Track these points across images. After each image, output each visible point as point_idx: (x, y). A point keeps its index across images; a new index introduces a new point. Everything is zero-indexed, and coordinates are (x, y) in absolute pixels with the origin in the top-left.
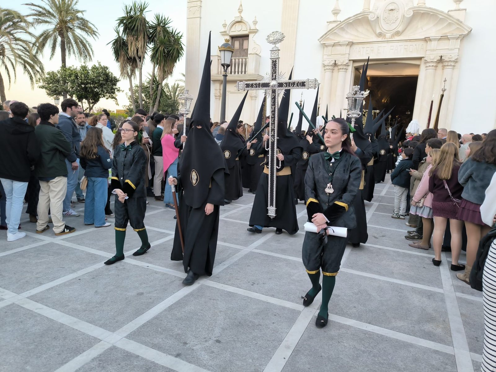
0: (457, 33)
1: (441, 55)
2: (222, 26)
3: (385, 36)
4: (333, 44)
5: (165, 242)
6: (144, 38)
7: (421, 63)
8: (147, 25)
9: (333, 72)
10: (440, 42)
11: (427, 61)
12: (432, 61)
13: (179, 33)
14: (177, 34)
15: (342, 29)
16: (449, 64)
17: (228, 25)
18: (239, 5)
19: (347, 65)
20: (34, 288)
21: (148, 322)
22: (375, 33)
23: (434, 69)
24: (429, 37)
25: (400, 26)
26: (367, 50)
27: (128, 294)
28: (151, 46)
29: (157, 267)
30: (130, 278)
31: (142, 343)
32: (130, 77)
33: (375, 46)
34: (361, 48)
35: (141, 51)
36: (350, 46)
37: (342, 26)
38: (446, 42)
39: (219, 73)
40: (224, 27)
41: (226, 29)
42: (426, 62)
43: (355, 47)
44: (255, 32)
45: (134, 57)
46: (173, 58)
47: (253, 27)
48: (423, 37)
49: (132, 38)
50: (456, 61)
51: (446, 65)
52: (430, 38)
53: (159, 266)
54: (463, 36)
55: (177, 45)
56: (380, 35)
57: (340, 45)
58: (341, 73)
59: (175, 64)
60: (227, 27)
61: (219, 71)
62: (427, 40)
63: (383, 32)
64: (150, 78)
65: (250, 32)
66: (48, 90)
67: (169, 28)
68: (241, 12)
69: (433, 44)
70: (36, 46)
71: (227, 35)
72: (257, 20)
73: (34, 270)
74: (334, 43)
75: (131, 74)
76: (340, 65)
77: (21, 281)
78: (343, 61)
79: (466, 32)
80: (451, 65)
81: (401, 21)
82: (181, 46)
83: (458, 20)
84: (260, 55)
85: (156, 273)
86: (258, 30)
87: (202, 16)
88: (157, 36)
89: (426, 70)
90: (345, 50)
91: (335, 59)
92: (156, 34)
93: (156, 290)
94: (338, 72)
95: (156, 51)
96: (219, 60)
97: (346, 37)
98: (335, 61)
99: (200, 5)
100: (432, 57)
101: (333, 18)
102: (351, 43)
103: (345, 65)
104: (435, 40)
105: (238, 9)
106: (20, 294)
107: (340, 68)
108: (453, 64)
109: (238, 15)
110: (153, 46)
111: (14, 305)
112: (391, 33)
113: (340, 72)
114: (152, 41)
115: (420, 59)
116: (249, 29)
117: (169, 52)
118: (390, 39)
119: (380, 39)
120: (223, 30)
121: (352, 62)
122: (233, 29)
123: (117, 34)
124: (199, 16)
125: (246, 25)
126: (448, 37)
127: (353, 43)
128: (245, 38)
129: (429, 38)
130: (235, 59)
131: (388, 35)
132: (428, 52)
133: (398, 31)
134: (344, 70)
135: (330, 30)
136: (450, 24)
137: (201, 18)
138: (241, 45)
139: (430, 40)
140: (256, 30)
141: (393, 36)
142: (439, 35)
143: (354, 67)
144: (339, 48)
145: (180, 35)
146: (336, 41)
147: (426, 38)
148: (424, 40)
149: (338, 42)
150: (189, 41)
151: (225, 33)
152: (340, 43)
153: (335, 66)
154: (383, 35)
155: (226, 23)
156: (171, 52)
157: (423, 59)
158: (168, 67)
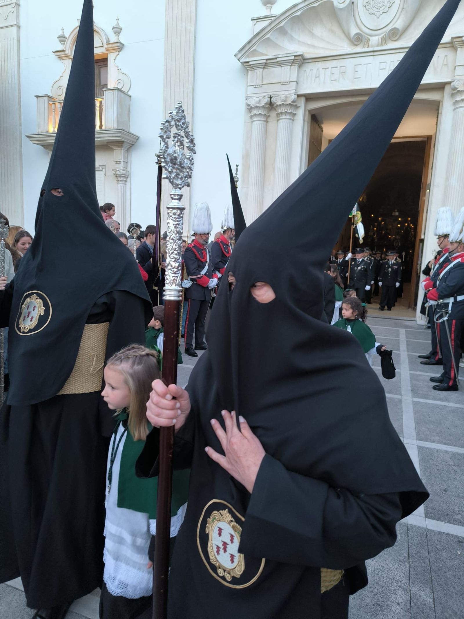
2: (58, 40)
3: (368, 41)
4: (265, 61)
7: (443, 97)
9: (267, 122)
11: (457, 88)
15: (282, 31)
17: (67, 35)
19: (294, 105)
22: (347, 35)
24: (462, 37)
25: (398, 19)
26: (333, 74)
33: (349, 63)
34: (321, 69)
36: (300, 67)
37: (282, 24)
40: (61, 41)
41: (65, 46)
42: (455, 92)
43: (311, 69)
44: (119, 47)
47: (113, 39)
48: (448, 39)
56: (358, 39)
57: (280, 64)
58: (284, 123)
60: (65, 42)
62: (455, 43)
63: (364, 33)
65: (109, 50)
71: (68, 57)
72: (121, 25)
74: (267, 60)
76: (280, 105)
78: (286, 97)
81: (401, 8)
84: (129, 93)
86: (123, 45)
87: (21, 24)
89: (454, 110)
90: (289, 73)
91: (270, 94)
94: (278, 120)
96: (51, 104)
97: (289, 46)
98: (271, 98)
99: (15, 2)
101: (263, 12)
102: (300, 58)
103: (290, 104)
107: (281, 113)
112: (379, 36)
113: (281, 121)
115: (441, 86)
116: (105, 42)
118: (378, 46)
119: (359, 49)
120: (60, 47)
121: (303, 100)
124: (15, 23)
125: (101, 36)
127: (304, 59)
128: (101, 64)
129: (460, 39)
132: (459, 71)
133: (395, 28)
134: (288, 117)
135: (258, 34)
137: (19, 27)
139: (463, 43)
140: (118, 44)
141: (384, 40)
143: (309, 111)
144: (277, 70)
146: (269, 55)
147: (454, 40)
148: (448, 45)
149: (274, 57)
151: (62, 53)
152: (278, 60)
153: (271, 110)
154: (364, 40)
155: (65, 35)
157: (447, 88)
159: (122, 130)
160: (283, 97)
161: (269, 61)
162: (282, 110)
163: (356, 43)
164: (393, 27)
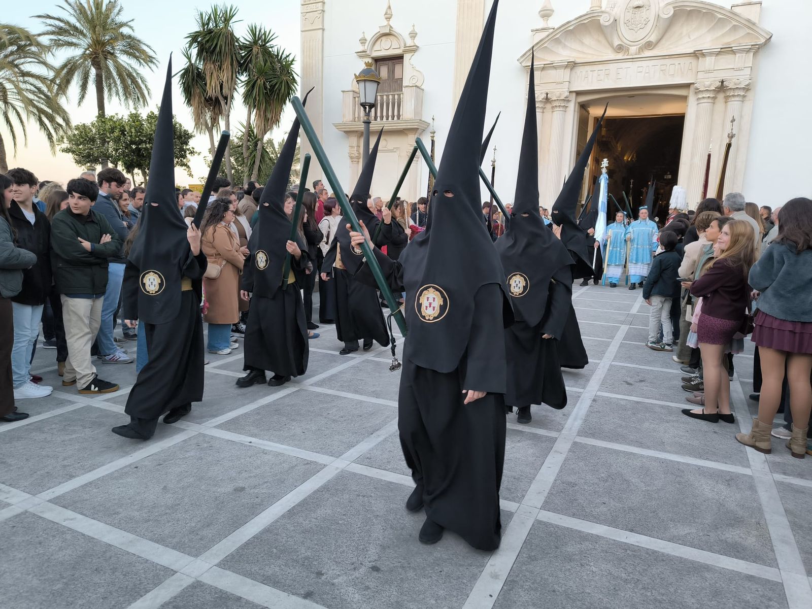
0: (748, 42)
1: (722, 78)
2: (359, 42)
3: (628, 50)
4: (543, 66)
5: (277, 399)
6: (232, 65)
7: (689, 93)
8: (236, 44)
9: (543, 112)
10: (719, 57)
11: (699, 89)
12: (707, 89)
13: (288, 56)
14: (285, 58)
15: (557, 41)
16: (736, 94)
17: (369, 39)
18: (386, 6)
19: (567, 100)
20: (60, 483)
21: (254, 537)
22: (611, 45)
23: (712, 102)
24: (702, 50)
25: (652, 34)
26: (599, 75)
27: (219, 490)
28: (244, 78)
29: (266, 442)
30: (220, 463)
31: (245, 575)
32: (210, 131)
33: (613, 66)
34: (589, 72)
35: (227, 87)
36: (572, 70)
37: (557, 37)
38: (730, 57)
39: (356, 119)
40: (362, 43)
41: (366, 48)
42: (698, 91)
43: (580, 71)
44: (414, 50)
45: (215, 98)
46: (280, 97)
47: (409, 42)
48: (691, 51)
49: (212, 66)
50: (747, 89)
51: (731, 95)
52: (703, 51)
53: (269, 440)
54: (757, 46)
55: (285, 75)
56: (620, 48)
57: (555, 68)
58: (557, 115)
59: (284, 106)
60: (367, 44)
61: (356, 116)
62: (697, 55)
63: (625, 44)
64: (244, 130)
65: (405, 51)
66: (77, 155)
67: (272, 47)
68: (390, 18)
69: (709, 62)
70: (55, 83)
71: (368, 56)
72: (416, 31)
73: (59, 453)
75: (213, 125)
76: (555, 100)
77: (38, 473)
78: (560, 94)
79: (763, 41)
80: (738, 95)
81: (655, 25)
82: (293, 77)
83: (749, 21)
84: (422, 87)
85: (265, 452)
86: (418, 47)
87: (325, 27)
88: (254, 62)
89: (698, 104)
90: (564, 75)
91: (546, 91)
92: (251, 57)
93: (266, 482)
94: (552, 112)
95: (251, 86)
96: (355, 98)
97: (564, 54)
98: (547, 94)
99: (321, 9)
100: (707, 83)
101: (541, 24)
102: (572, 63)
103: (563, 99)
104: (711, 54)
105: (384, 13)
106: (36, 495)
107: (556, 106)
108: (742, 93)
109: (385, 23)
110: (247, 79)
111: (27, 514)
112: (637, 45)
113: (555, 112)
114: (245, 70)
115: (687, 86)
116: (403, 45)
117: (273, 87)
118: (636, 55)
119: (620, 56)
120: (361, 48)
121: (574, 95)
122: (377, 47)
123: (188, 60)
124: (321, 27)
125: (399, 39)
126: (733, 48)
127: (575, 64)
128: (397, 61)
129: (700, 52)
130: (382, 96)
131: (633, 49)
132: (700, 75)
133: (650, 41)
134: (561, 109)
135: (537, 43)
136: (735, 28)
137: (323, 30)
138: (392, 72)
139: (703, 55)
140: (415, 47)
141: (641, 49)
142: (718, 46)
143: (579, 103)
144: (552, 72)
145: (290, 58)
146: (547, 60)
147: (696, 52)
148: (692, 55)
149: (552, 63)
150: (305, 68)
151: (364, 53)
152: (554, 65)
153: (547, 103)
154: (624, 50)
155: (366, 37)
156: (277, 87)
157: (692, 87)
158: (273, 112)
159: (420, 120)
160: (558, 94)
161: (546, 66)
162: (557, 104)
163: (618, 51)
164: (648, 40)
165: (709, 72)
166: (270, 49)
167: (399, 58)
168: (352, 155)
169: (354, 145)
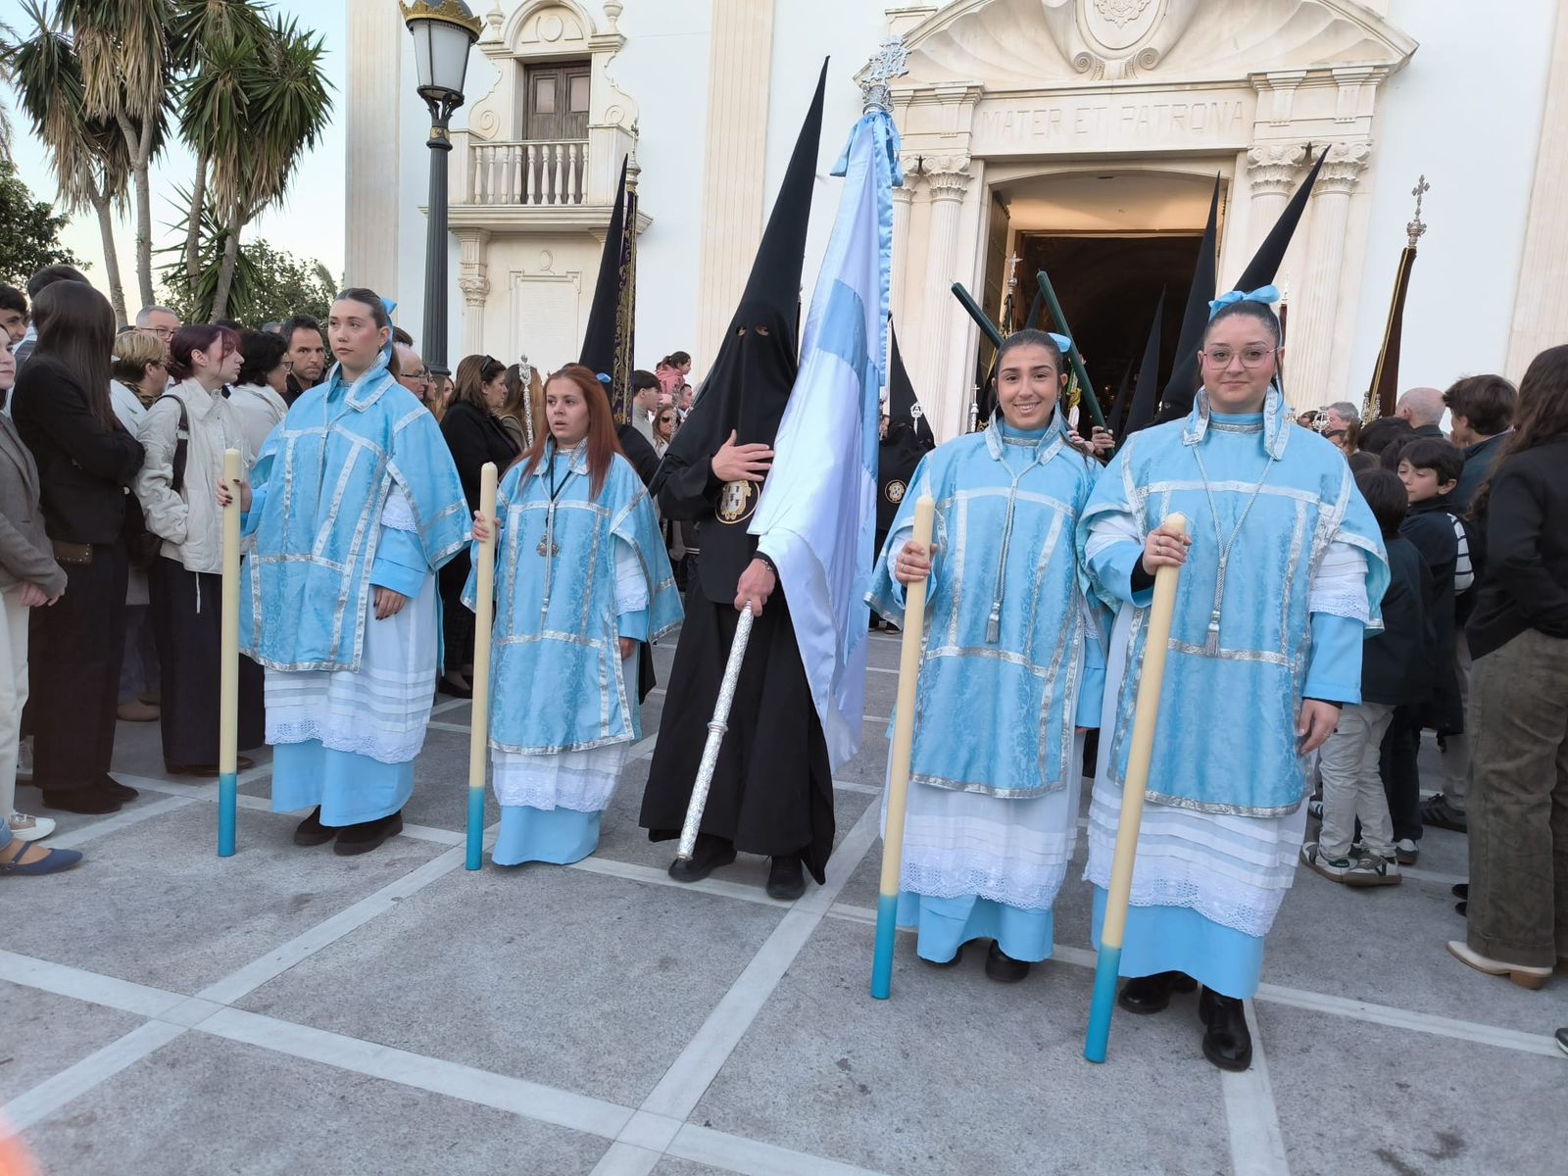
0: (1365, 61)
1: (1307, 140)
2: (485, 20)
3: (1102, 68)
4: (911, 93)
6: (149, 39)
7: (1234, 173)
9: (911, 203)
10: (1304, 92)
11: (1258, 162)
12: (1275, 162)
13: (306, 37)
14: (301, 39)
15: (944, 38)
16: (1337, 177)
17: (508, 14)
19: (964, 176)
22: (1065, 55)
23: (1283, 194)
24: (1265, 74)
25: (1155, 33)
26: (1037, 122)
28: (183, 73)
32: (102, 206)
33: (1067, 103)
34: (1014, 113)
35: (137, 95)
36: (976, 105)
37: (945, 27)
38: (1324, 93)
39: (478, 198)
40: (492, 22)
41: (502, 32)
42: (1254, 167)
43: (992, 107)
44: (614, 44)
45: (108, 118)
46: (280, 128)
47: (604, 27)
48: (1243, 76)
49: (99, 40)
50: (1360, 167)
51: (1326, 178)
52: (1269, 76)
54: (1386, 70)
55: (295, 78)
56: (1084, 63)
57: (939, 99)
58: (944, 207)
59: (295, 156)
60: (504, 26)
61: (478, 190)
62: (1255, 84)
63: (1095, 53)
64: (186, 206)
65: (594, 47)
67: (262, 9)
69: (1279, 102)
71: (507, 54)
74: (915, 91)
75: (109, 193)
76: (938, 175)
78: (951, 161)
79: (1396, 59)
80: (1343, 180)
81: (1161, 13)
82: (320, 88)
83: (1368, 12)
86: (625, 39)
88: (209, 38)
89: (1252, 198)
90: (956, 116)
91: (920, 153)
92: (202, 27)
94: (932, 202)
95: (199, 95)
96: (474, 148)
97: (958, 68)
98: (921, 160)
100: (1276, 150)
102: (978, 91)
103: (956, 173)
104: (1285, 83)
107: (940, 189)
108: (1350, 176)
110: (190, 76)
112: (1120, 58)
113: (939, 203)
114: (187, 55)
115: (1230, 156)
116: (588, 32)
117: (258, 103)
118: (1119, 78)
119: (1084, 81)
120: (490, 35)
121: (981, 165)
122: (528, 33)
123: (37, 24)
125: (580, 18)
126: (1334, 72)
127: (985, 93)
128: (576, 70)
129: (1262, 78)
130: (538, 148)
131: (1114, 67)
132: (1261, 131)
133: (1151, 49)
134: (952, 196)
136: (1337, 27)
138: (564, 97)
139: (1268, 85)
140: (617, 38)
141: (1130, 68)
142: (1301, 65)
143: (990, 186)
144: (933, 110)
145: (311, 44)
146: (920, 82)
147: (1253, 79)
148: (1243, 85)
149: (931, 87)
150: (358, 78)
151: (496, 46)
152: (937, 92)
153: (919, 182)
154: (1093, 65)
155: (502, 10)
156: (269, 103)
157: (1241, 159)
158: (262, 165)
160: (945, 161)
161: (918, 94)
162: (942, 183)
163: (1080, 70)
164: (1147, 46)
165: (1280, 124)
166: (260, 14)
167: (579, 64)
168: (468, 285)
169: (472, 261)
